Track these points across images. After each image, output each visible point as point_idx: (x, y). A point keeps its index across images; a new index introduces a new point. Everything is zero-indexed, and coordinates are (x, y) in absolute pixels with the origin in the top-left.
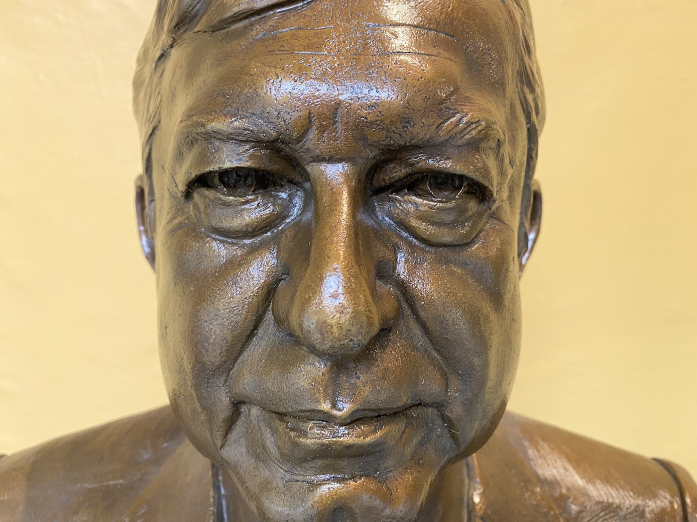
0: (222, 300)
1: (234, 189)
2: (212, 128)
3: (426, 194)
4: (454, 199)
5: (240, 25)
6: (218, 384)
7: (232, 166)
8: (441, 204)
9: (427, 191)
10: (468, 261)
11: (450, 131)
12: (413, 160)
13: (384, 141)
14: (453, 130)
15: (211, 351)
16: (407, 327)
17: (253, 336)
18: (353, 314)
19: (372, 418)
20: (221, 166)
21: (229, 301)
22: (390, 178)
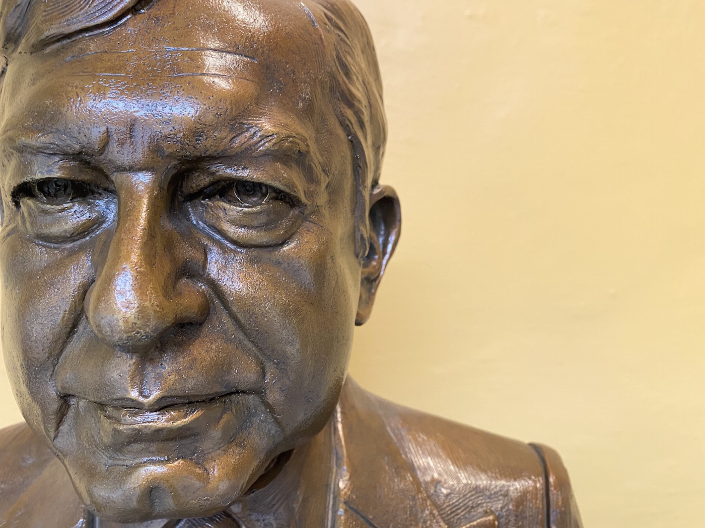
0: (41, 301)
1: (55, 198)
2: (22, 142)
3: (234, 200)
4: (261, 204)
6: (45, 378)
7: (43, 177)
8: (246, 209)
9: (234, 197)
10: (281, 260)
11: (244, 143)
12: (213, 169)
13: (179, 152)
14: (247, 143)
15: (34, 348)
16: (220, 322)
17: (74, 334)
18: (138, 309)
19: (184, 404)
20: (33, 177)
21: (47, 302)
22: (197, 186)
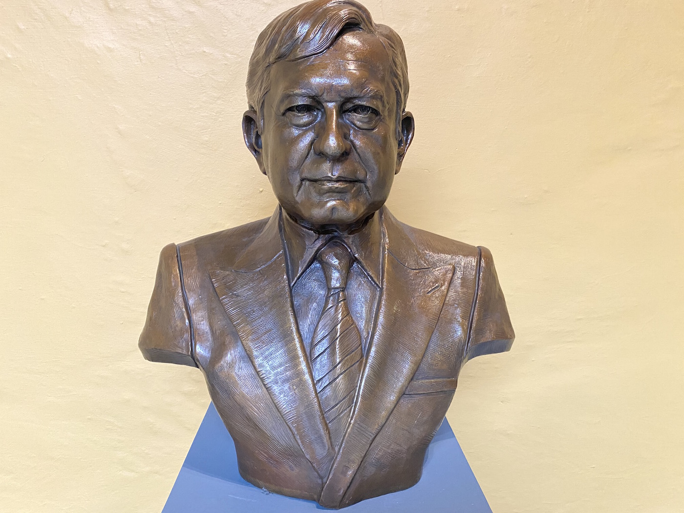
0: (298, 146)
1: (301, 111)
2: (295, 92)
3: (359, 113)
4: (368, 114)
5: (302, 60)
6: (296, 174)
8: (363, 116)
10: (373, 135)
11: (365, 93)
12: (354, 102)
13: (345, 96)
15: (294, 162)
16: (354, 154)
17: (307, 158)
18: (337, 144)
22: (348, 108)
